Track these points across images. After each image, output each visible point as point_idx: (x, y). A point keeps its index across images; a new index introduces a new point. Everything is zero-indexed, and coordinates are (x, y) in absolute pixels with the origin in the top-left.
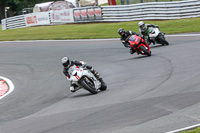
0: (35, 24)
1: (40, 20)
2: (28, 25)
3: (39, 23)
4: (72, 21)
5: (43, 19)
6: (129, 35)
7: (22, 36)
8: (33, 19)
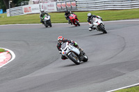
0: (30, 13)
1: (33, 9)
2: (25, 13)
3: (33, 12)
4: (56, 10)
5: (36, 9)
6: (69, 13)
7: (21, 21)
8: (29, 9)
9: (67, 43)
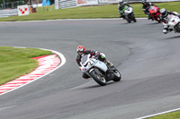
0: (85, 4)
2: (78, 5)
7: (73, 15)
9: (89, 55)
